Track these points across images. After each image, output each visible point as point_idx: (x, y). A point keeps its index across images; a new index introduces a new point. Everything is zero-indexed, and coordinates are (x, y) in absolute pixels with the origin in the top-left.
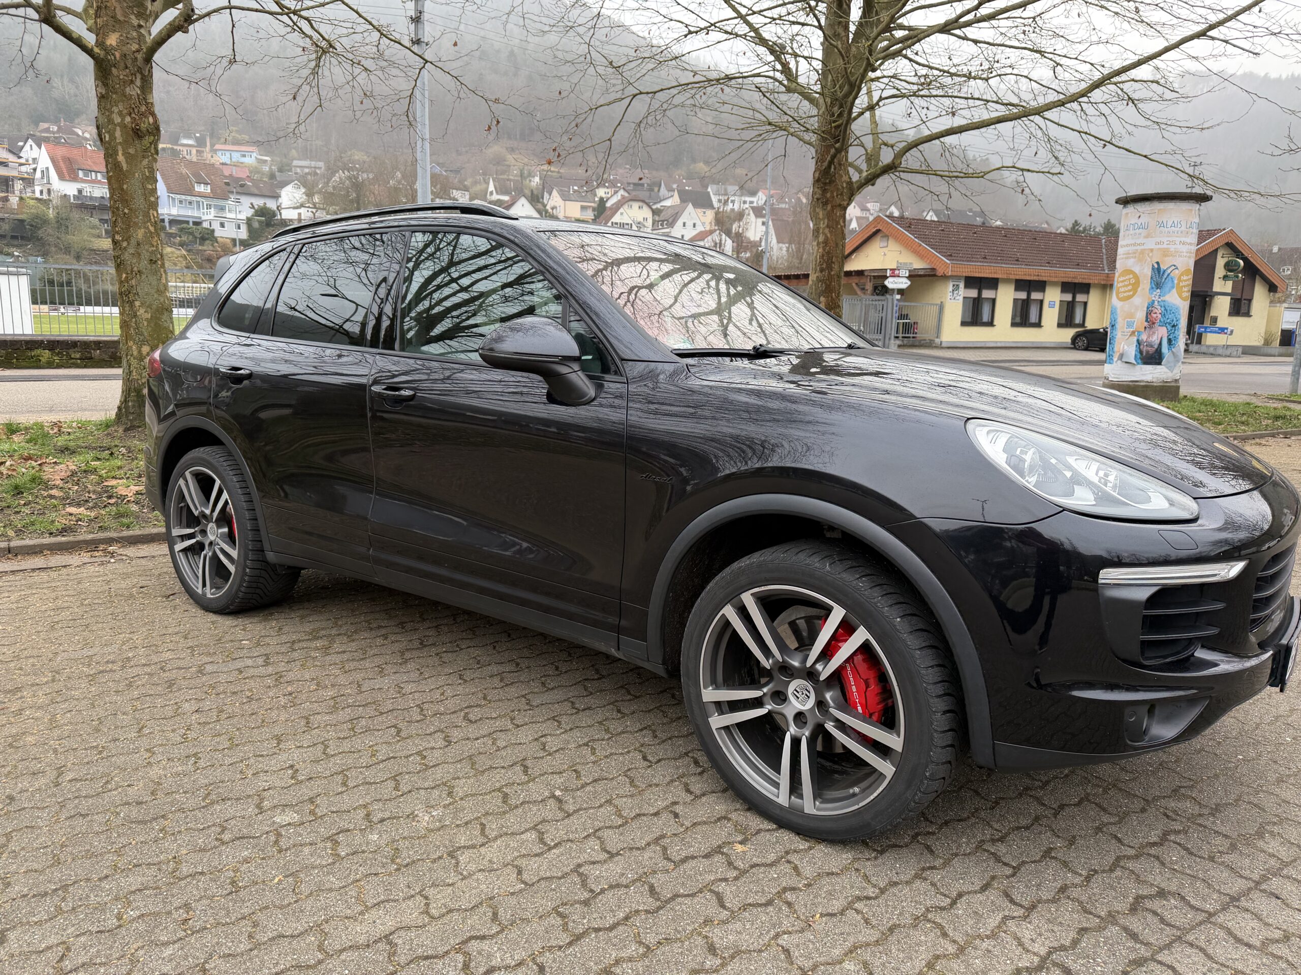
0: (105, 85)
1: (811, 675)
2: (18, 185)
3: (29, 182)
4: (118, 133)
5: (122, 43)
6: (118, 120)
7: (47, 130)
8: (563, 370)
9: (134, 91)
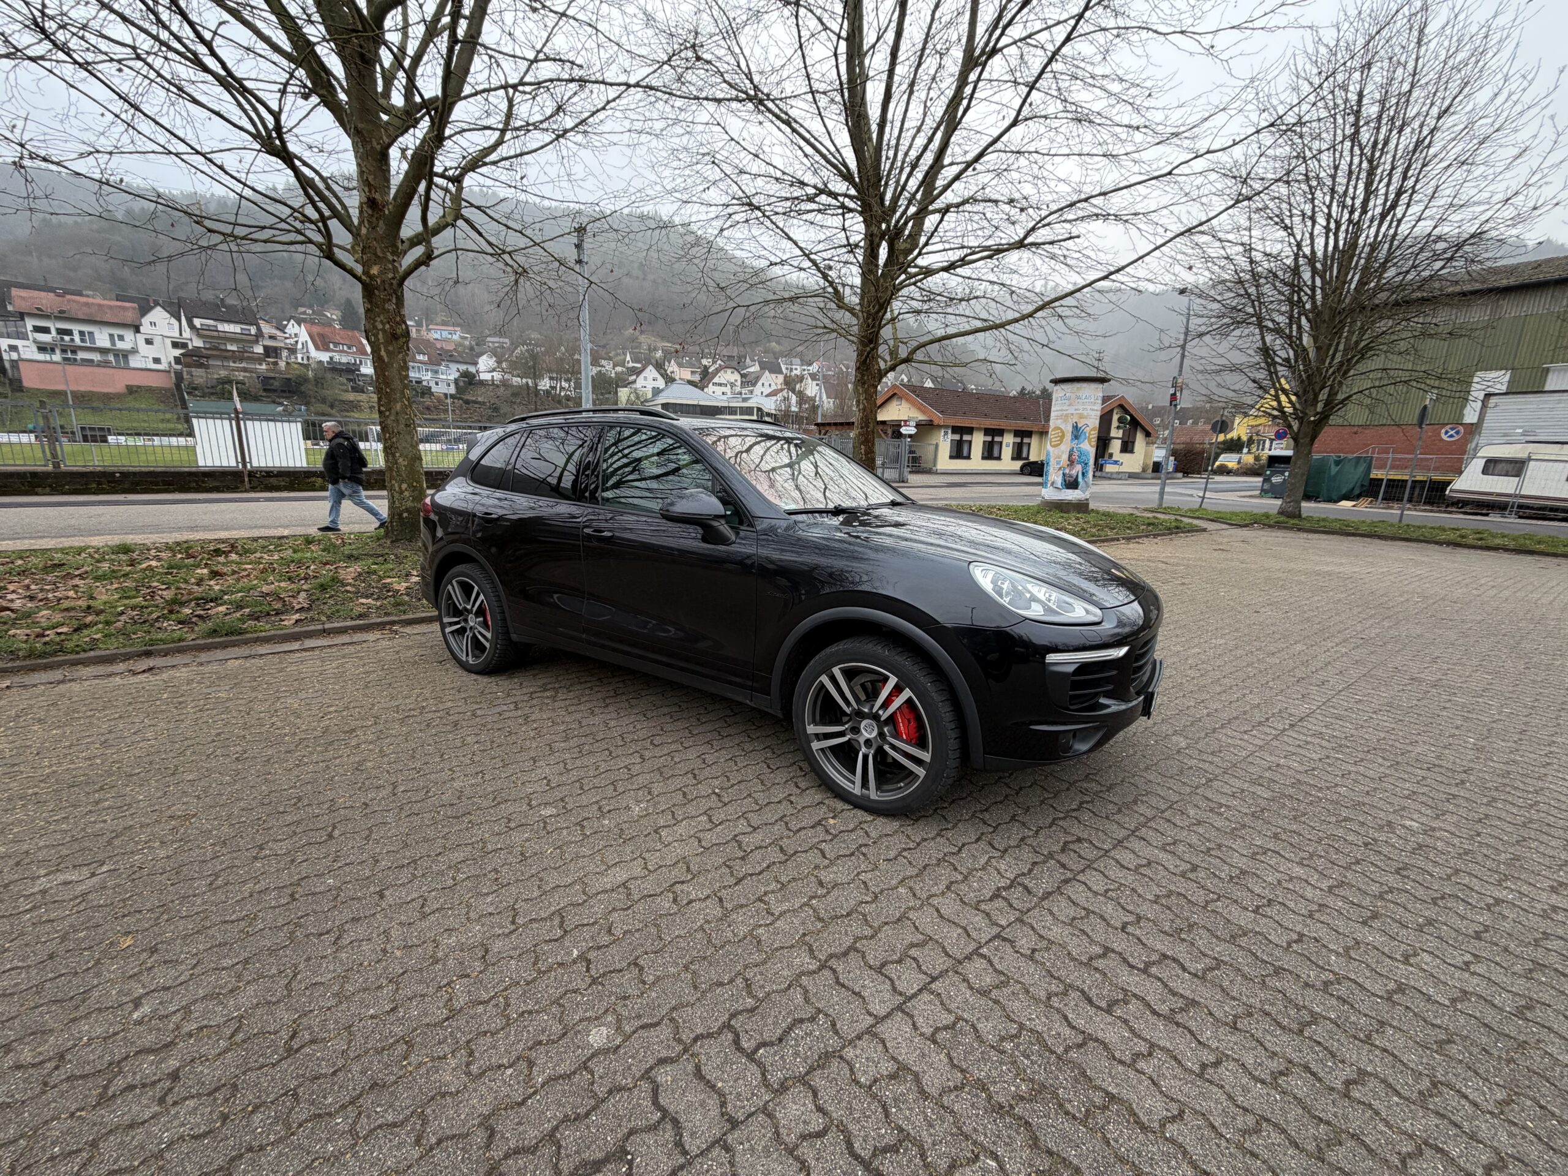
0: (370, 302)
1: (876, 717)
2: (285, 353)
3: (293, 351)
4: (381, 336)
5: (381, 273)
6: (380, 326)
7: (304, 313)
8: (715, 524)
9: (391, 307)
